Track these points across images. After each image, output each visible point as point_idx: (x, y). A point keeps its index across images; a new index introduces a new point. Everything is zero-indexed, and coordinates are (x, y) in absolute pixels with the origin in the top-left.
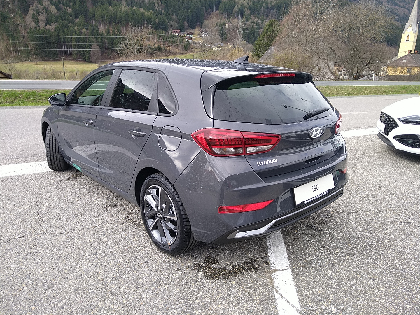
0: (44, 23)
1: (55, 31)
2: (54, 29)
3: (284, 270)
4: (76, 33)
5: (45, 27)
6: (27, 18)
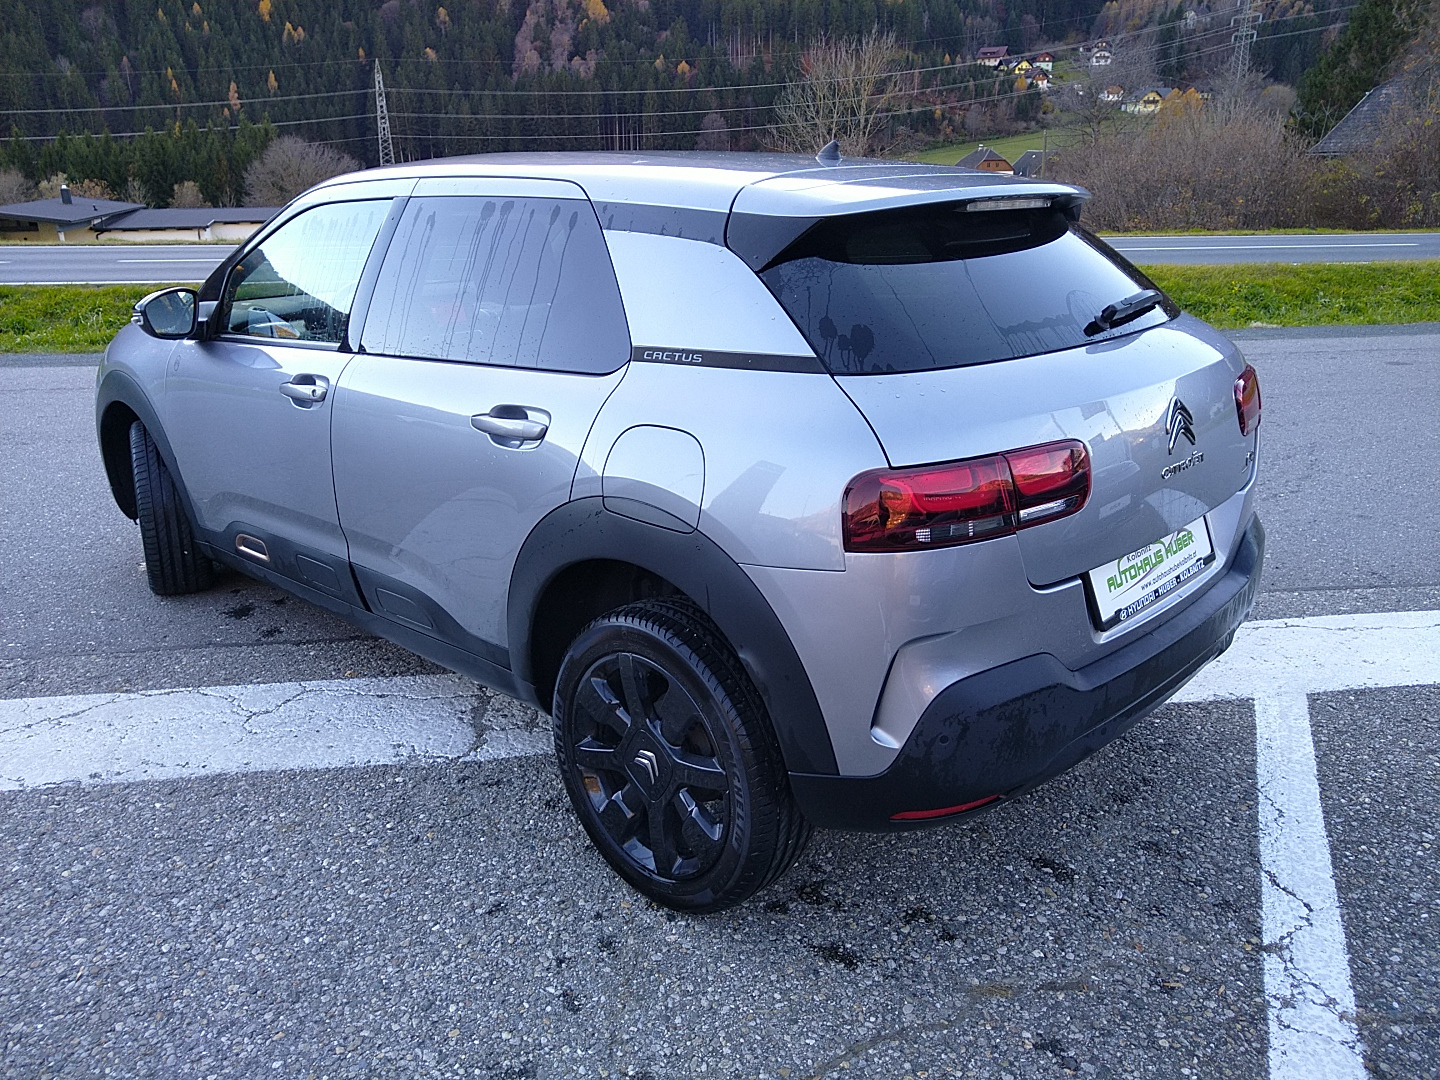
1: (596, 75)
2: (592, 69)
4: (657, 79)
5: (567, 66)
6: (518, 40)
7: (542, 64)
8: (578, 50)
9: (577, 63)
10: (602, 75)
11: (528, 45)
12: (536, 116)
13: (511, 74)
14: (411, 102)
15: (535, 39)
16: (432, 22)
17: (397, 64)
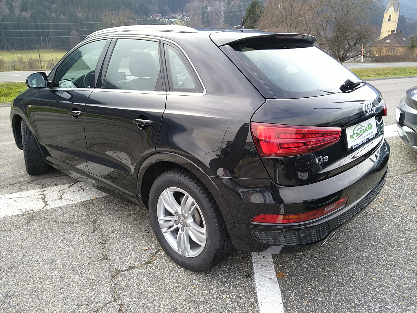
0: (19, 10)
2: (30, 15)
4: (53, 20)
5: (20, 14)
6: (1, 4)
7: (10, 13)
9: (24, 13)
11: (4, 6)
12: (11, 30)
15: (7, 5)
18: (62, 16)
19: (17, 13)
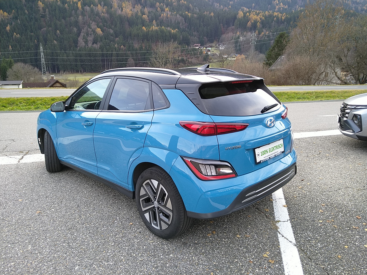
0: (92, 43)
1: (100, 48)
2: (99, 47)
3: (285, 221)
4: (116, 50)
5: (92, 46)
6: (79, 39)
7: (85, 45)
8: (95, 42)
9: (95, 45)
10: (101, 48)
11: (82, 40)
12: (84, 58)
13: (77, 47)
14: (50, 54)
15: (83, 39)
16: (55, 34)
17: (46, 44)
18: (122, 46)
19: (90, 45)
